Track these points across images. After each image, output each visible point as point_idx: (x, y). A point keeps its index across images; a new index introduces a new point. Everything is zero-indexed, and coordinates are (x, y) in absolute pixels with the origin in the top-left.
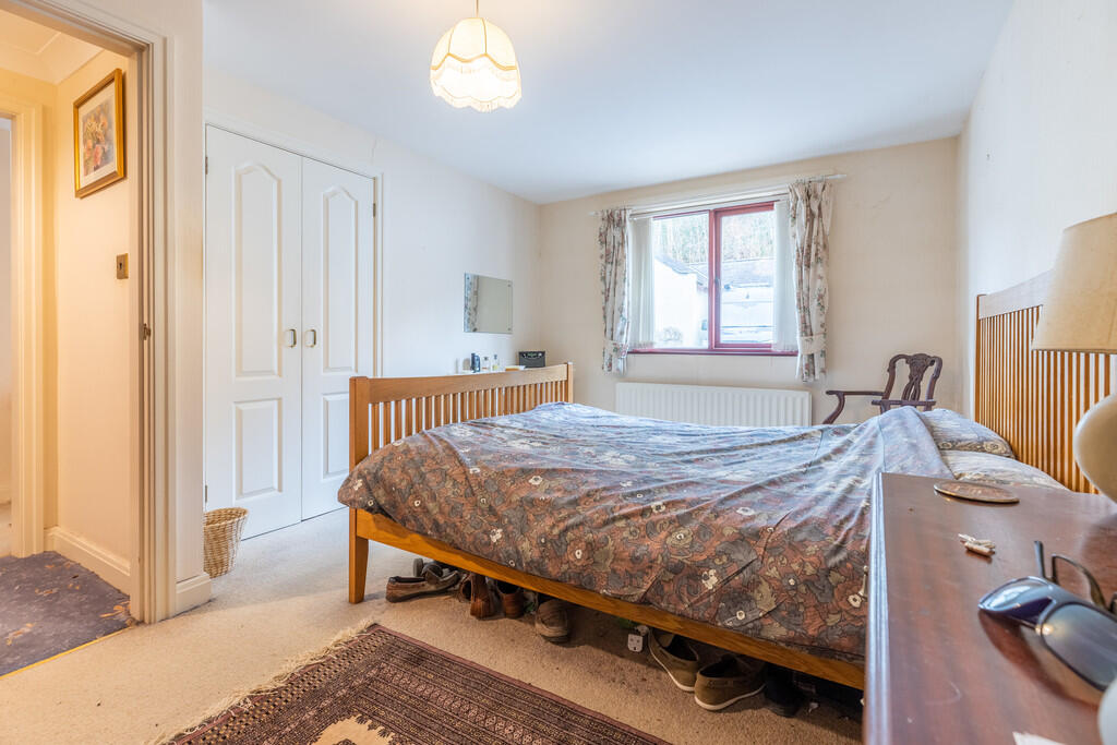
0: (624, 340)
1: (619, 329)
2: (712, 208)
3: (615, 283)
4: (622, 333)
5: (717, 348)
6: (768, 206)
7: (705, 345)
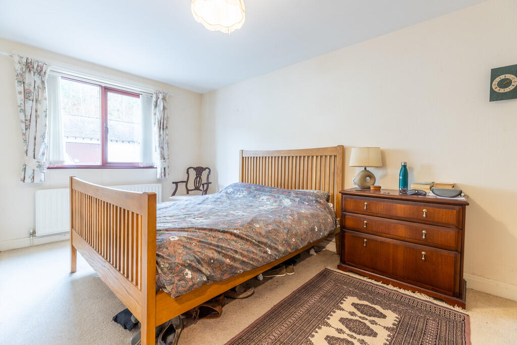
0: (45, 159)
1: (41, 151)
2: (103, 85)
3: (36, 117)
4: (43, 154)
5: (105, 165)
6: (137, 95)
7: (99, 163)
